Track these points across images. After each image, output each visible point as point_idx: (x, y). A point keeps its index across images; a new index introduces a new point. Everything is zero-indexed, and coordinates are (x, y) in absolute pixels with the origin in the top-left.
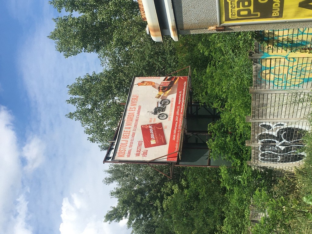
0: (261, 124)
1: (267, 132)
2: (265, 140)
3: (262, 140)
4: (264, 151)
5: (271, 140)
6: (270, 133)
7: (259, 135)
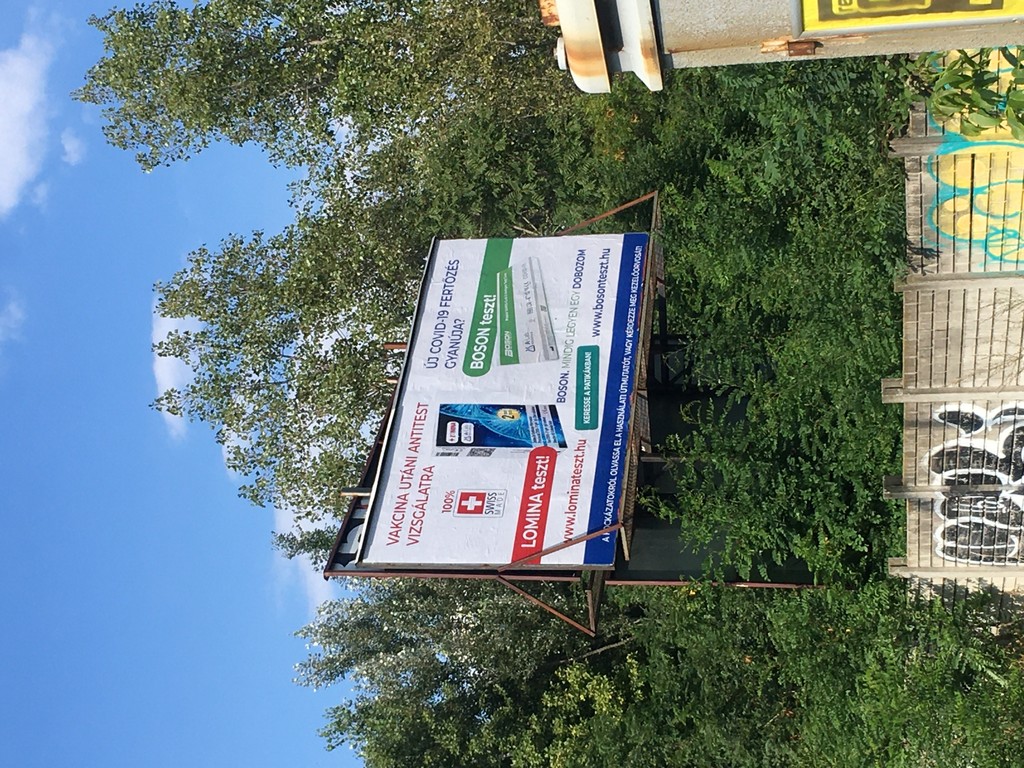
0: (942, 410)
1: (964, 441)
2: (960, 472)
4: (953, 515)
5: (979, 471)
6: (978, 444)
7: (933, 453)
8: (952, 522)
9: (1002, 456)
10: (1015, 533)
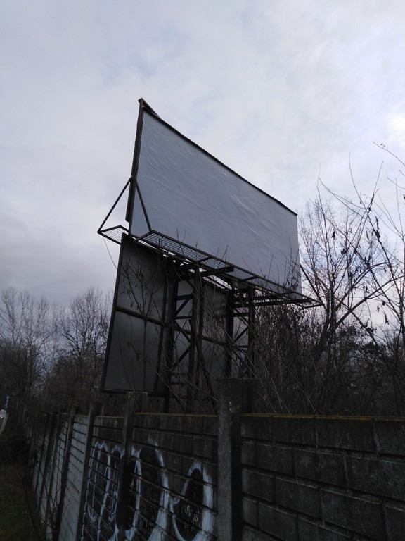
0: (206, 478)
1: (166, 498)
2: (139, 482)
3: (138, 463)
4: (112, 465)
5: (137, 507)
6: (162, 520)
7: (157, 451)
8: (109, 460)
10: (98, 522)
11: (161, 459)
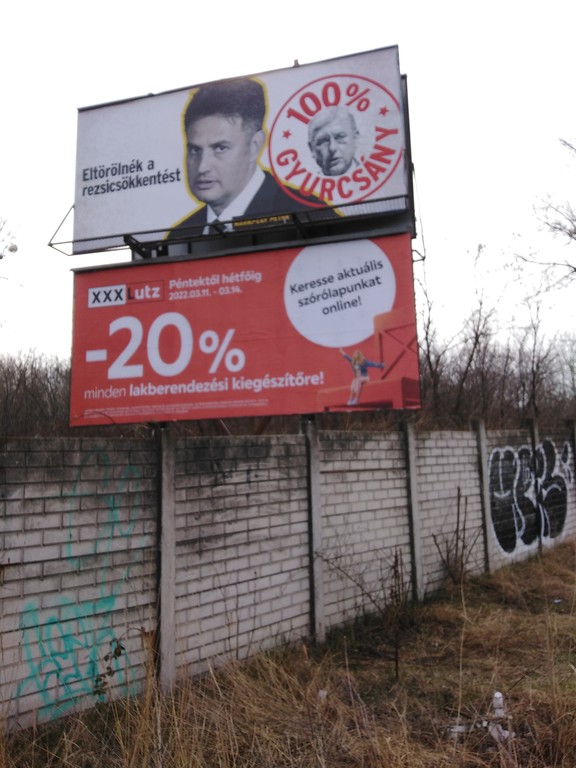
1: (558, 457)
3: (542, 451)
4: (520, 457)
6: (557, 463)
8: (516, 455)
9: (553, 475)
10: (512, 493)
11: (554, 444)
